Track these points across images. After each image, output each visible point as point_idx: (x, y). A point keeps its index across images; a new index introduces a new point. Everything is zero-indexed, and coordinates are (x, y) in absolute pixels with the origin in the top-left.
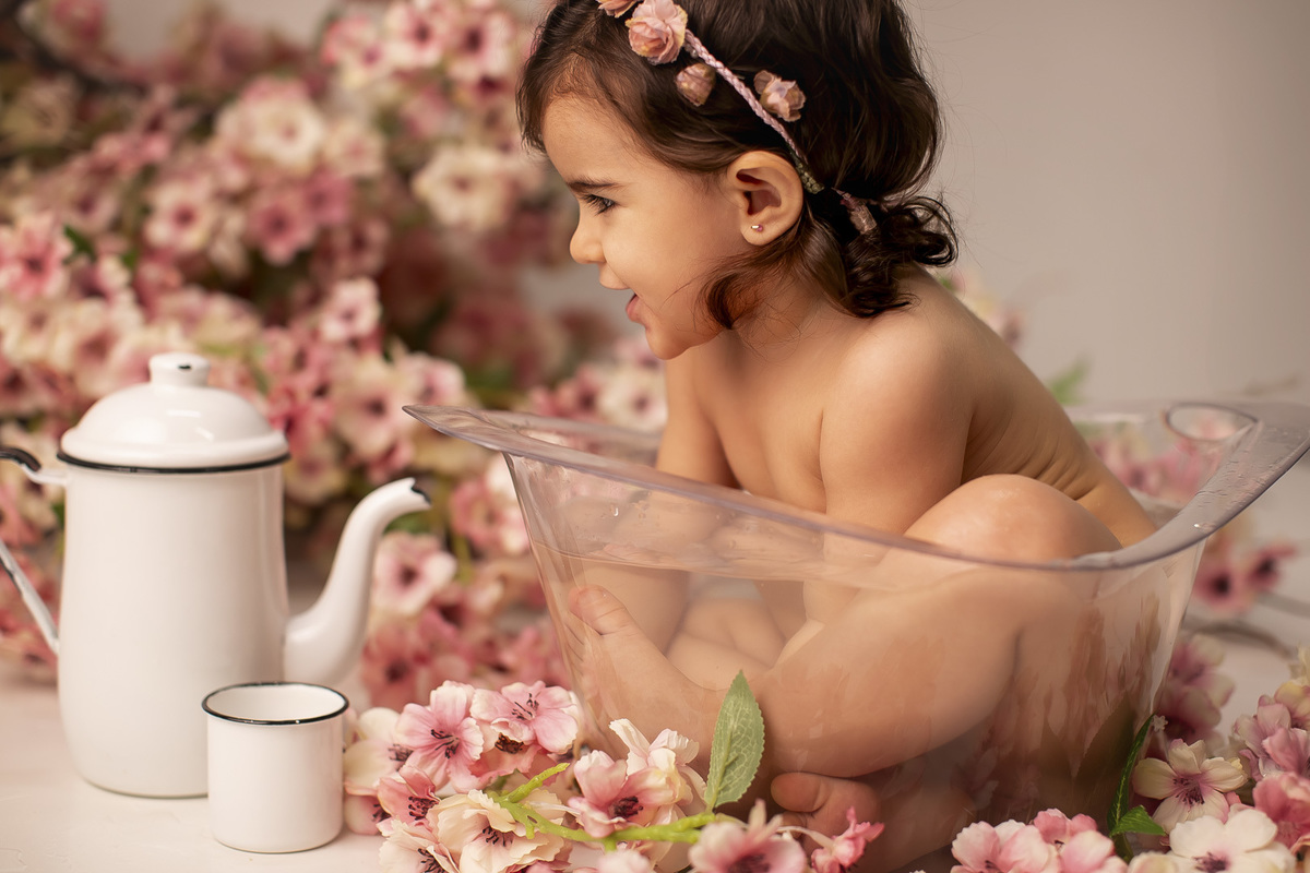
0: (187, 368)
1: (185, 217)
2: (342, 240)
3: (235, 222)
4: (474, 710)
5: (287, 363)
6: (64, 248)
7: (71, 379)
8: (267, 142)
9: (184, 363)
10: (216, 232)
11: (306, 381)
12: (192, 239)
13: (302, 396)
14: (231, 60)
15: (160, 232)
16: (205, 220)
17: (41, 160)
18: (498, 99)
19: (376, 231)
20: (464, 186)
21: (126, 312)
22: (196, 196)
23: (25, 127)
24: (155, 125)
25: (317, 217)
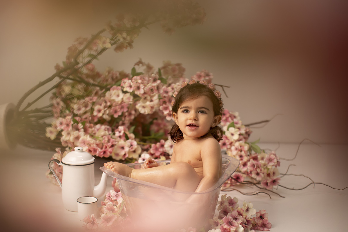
0: (79, 149)
1: (99, 111)
2: (127, 114)
3: (107, 112)
5: (106, 141)
6: (72, 123)
8: (114, 97)
10: (103, 114)
11: (110, 144)
12: (100, 115)
13: (108, 147)
14: (113, 79)
15: (95, 113)
16: (102, 111)
17: (79, 98)
18: (146, 96)
19: (133, 112)
20: (144, 107)
21: (82, 133)
22: (101, 107)
23: (76, 92)
24: (96, 93)
25: (122, 110)
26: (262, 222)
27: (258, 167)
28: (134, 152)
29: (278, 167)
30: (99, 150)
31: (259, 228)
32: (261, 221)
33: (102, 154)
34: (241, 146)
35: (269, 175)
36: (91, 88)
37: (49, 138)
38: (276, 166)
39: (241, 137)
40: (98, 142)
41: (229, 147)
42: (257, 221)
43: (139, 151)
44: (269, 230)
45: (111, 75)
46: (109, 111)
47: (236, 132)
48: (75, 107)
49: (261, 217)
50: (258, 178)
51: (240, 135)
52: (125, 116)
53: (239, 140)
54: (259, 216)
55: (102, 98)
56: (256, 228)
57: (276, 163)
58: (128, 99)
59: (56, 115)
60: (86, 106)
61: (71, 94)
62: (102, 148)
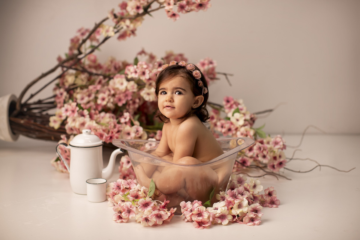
1: (103, 99)
2: (131, 102)
3: (112, 100)
4: (122, 183)
5: (112, 127)
6: (78, 109)
7: (79, 129)
8: (118, 86)
9: (87, 131)
10: (108, 102)
11: (116, 130)
12: (104, 103)
13: (114, 133)
14: (116, 68)
15: (99, 102)
16: (107, 100)
17: (82, 88)
18: (151, 81)
19: (137, 101)
20: (148, 94)
21: (87, 119)
22: (105, 95)
23: (79, 82)
24: (100, 82)
25: (126, 98)
26: (270, 200)
27: (264, 149)
28: (140, 137)
29: (284, 150)
30: (106, 135)
31: (268, 205)
32: (270, 198)
33: (109, 139)
34: (246, 131)
35: (275, 158)
36: (93, 78)
37: (53, 128)
38: (282, 149)
39: (247, 123)
40: (104, 128)
41: (234, 132)
42: (266, 198)
43: (145, 136)
44: (277, 207)
45: (113, 64)
46: (113, 100)
47: (241, 117)
48: (79, 96)
49: (270, 194)
50: (265, 161)
51: (245, 120)
52: (129, 105)
53: (244, 125)
54: (267, 193)
55: (106, 87)
56: (265, 205)
57: (282, 147)
58: (132, 86)
59: (59, 105)
60: (89, 96)
61: (74, 84)
62: (108, 133)
